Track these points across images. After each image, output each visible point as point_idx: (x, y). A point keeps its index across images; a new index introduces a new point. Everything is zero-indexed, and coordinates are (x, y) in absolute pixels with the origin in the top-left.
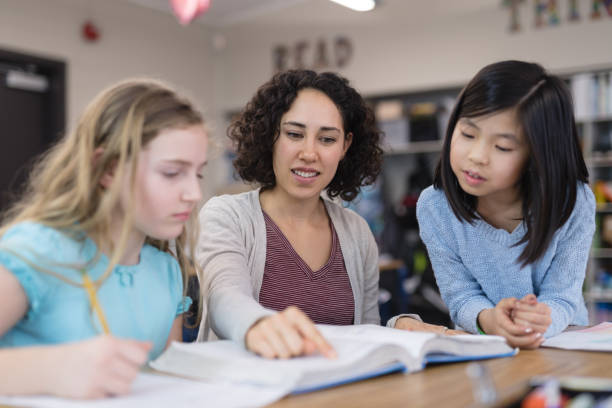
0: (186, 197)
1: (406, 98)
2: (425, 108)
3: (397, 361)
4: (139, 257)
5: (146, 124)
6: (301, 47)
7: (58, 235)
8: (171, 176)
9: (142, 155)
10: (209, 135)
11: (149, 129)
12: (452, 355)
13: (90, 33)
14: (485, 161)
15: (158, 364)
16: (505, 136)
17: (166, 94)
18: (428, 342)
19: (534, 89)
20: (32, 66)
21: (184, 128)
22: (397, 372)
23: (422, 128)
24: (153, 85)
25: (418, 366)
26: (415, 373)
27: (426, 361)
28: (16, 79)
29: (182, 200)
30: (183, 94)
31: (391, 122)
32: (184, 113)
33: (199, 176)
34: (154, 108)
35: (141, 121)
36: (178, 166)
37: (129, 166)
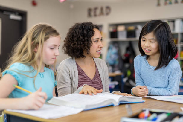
0: (55, 54)
1: (126, 25)
2: (132, 28)
3: (112, 103)
4: (44, 70)
5: (45, 35)
6: (96, 9)
7: (24, 65)
8: (52, 49)
9: (45, 43)
10: (60, 38)
11: (47, 36)
12: (127, 102)
13: (34, 4)
14: (149, 46)
15: (50, 102)
16: (152, 39)
17: (50, 27)
18: (120, 98)
19: (158, 26)
20: (17, 13)
21: (55, 37)
22: (112, 106)
23: (131, 34)
24: (47, 25)
25: (118, 104)
26: (116, 106)
27: (119, 103)
28: (12, 17)
29: (54, 55)
30: (54, 27)
31: (122, 32)
32: (55, 32)
33: (58, 49)
34: (48, 31)
35: (44, 34)
36: (54, 46)
37: (41, 46)
